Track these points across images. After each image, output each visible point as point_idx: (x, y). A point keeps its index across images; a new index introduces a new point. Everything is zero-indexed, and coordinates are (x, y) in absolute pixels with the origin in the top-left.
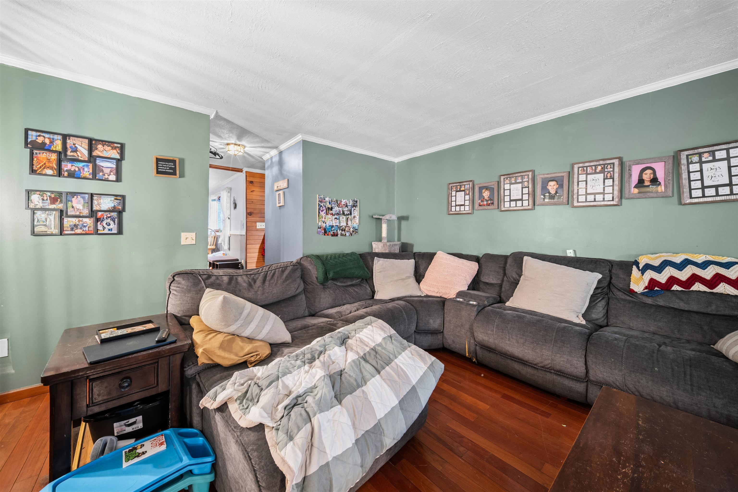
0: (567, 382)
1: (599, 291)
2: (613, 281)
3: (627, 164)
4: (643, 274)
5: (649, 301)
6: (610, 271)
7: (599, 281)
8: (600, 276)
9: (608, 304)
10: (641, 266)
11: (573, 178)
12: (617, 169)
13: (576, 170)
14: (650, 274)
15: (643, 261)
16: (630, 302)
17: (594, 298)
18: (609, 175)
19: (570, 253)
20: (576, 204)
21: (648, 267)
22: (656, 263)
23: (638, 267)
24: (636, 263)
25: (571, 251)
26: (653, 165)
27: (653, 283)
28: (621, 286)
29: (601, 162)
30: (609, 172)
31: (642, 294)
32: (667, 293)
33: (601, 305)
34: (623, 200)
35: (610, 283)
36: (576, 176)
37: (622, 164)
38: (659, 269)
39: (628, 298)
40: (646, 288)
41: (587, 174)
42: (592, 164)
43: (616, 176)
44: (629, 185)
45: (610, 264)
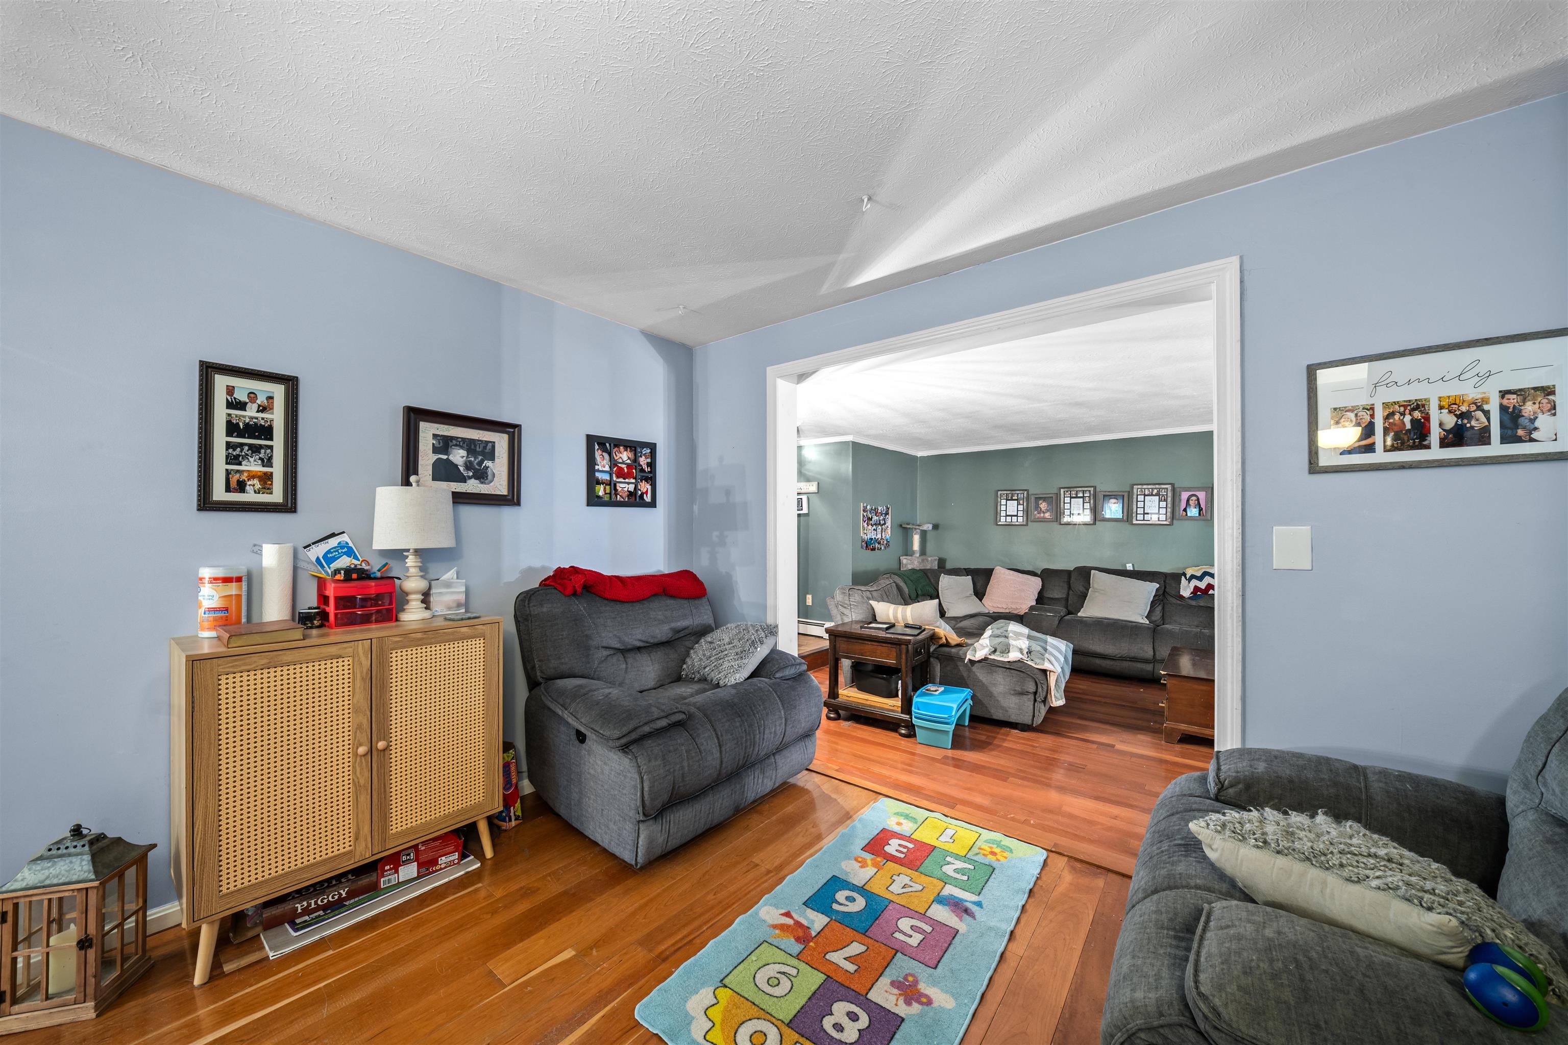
0: (1140, 666)
1: (1157, 598)
2: (1167, 590)
3: (1178, 490)
4: (1189, 582)
5: (1194, 603)
6: (1164, 582)
7: (1157, 590)
8: (1158, 586)
9: (1163, 608)
10: (1188, 577)
11: (1132, 497)
12: (1170, 494)
13: (1135, 491)
14: (1195, 583)
15: (1189, 572)
16: (1180, 605)
17: (1153, 604)
18: (1163, 498)
19: (1131, 568)
20: (1135, 522)
21: (1193, 577)
22: (1199, 574)
23: (1186, 578)
24: (1184, 574)
25: (1131, 564)
26: (1197, 493)
27: (1196, 589)
28: (1173, 593)
29: (1157, 486)
30: (1163, 495)
31: (1189, 598)
32: (1206, 596)
33: (1158, 609)
34: (1174, 521)
35: (1165, 591)
36: (1135, 496)
37: (1174, 490)
38: (1200, 578)
39: (1179, 602)
40: (1192, 593)
41: (1145, 495)
42: (1149, 487)
43: (1169, 499)
44: (1179, 509)
45: (1165, 575)
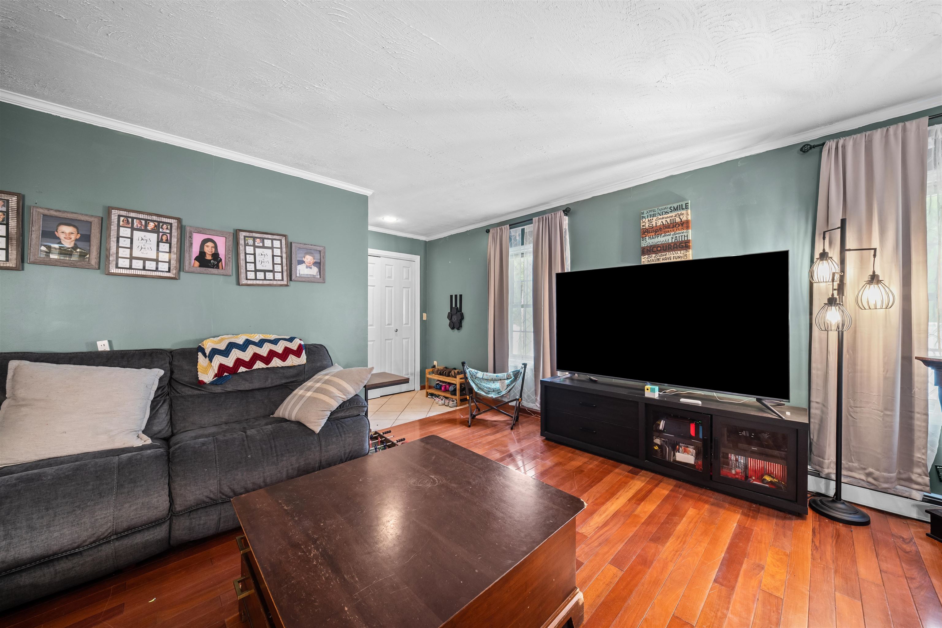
1: (159, 393)
2: (175, 376)
3: (188, 229)
4: (211, 360)
5: (218, 389)
6: (170, 363)
7: (161, 379)
8: (161, 372)
9: (171, 406)
10: (207, 352)
11: (109, 229)
12: (175, 233)
13: (114, 218)
14: (218, 360)
15: (208, 346)
16: (199, 396)
17: (155, 405)
18: (164, 238)
19: (103, 346)
20: (113, 270)
21: (215, 352)
22: (222, 346)
23: (204, 354)
24: (203, 351)
25: (106, 342)
26: (215, 238)
27: (222, 368)
28: (187, 379)
29: (155, 218)
30: (164, 234)
31: (212, 383)
32: (235, 377)
33: (164, 410)
34: (182, 273)
35: (171, 378)
36: (114, 227)
37: (181, 228)
38: (226, 353)
39: (196, 392)
40: (216, 375)
41: (133, 229)
42: (141, 216)
43: (174, 241)
44: (190, 256)
45: (171, 353)
